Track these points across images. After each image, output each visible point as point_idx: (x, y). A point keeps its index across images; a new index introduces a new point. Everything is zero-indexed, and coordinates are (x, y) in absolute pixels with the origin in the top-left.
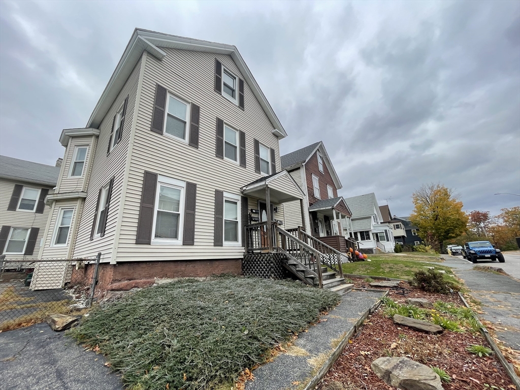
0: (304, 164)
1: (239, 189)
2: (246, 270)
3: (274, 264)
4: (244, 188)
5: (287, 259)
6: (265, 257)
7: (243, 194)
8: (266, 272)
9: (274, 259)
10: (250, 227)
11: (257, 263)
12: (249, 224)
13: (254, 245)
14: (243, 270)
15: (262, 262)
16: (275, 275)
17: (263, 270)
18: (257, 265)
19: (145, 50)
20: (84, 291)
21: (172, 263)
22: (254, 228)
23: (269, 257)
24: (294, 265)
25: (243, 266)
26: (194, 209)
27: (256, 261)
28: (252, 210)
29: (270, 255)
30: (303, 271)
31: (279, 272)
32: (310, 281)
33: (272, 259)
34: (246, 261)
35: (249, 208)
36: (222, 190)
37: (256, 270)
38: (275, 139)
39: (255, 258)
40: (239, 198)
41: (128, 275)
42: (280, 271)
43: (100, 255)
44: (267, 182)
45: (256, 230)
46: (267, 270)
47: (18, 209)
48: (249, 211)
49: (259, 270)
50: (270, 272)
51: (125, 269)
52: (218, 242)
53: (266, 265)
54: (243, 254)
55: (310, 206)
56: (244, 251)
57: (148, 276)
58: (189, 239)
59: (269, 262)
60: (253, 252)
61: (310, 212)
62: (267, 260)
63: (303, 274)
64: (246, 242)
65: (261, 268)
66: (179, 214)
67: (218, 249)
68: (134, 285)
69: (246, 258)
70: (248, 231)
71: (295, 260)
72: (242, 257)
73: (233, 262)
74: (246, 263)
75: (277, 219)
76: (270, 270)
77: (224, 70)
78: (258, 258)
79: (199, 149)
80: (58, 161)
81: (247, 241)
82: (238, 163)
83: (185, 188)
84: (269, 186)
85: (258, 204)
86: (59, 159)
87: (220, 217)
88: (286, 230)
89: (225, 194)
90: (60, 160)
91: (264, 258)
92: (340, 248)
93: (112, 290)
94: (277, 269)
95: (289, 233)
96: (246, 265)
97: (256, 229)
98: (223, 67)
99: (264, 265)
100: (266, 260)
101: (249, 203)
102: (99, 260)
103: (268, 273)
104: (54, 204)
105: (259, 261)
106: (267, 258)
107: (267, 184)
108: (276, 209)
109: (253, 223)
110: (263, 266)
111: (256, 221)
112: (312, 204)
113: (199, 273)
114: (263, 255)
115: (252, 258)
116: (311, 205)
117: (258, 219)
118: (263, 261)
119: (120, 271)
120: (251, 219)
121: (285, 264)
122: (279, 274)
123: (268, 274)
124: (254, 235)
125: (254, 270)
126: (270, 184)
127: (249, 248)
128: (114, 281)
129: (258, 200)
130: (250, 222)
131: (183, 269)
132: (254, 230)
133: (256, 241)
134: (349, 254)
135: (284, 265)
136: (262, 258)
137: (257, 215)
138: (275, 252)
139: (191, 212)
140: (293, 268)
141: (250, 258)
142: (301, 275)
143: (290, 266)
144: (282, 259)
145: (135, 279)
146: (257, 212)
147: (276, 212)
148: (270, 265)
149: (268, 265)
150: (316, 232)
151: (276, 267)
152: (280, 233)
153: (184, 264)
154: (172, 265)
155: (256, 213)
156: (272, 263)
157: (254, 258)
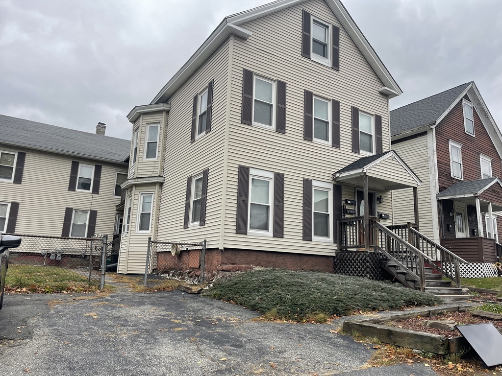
0: (433, 127)
1: (331, 176)
2: (339, 269)
3: (370, 264)
4: (337, 175)
5: (387, 260)
6: (361, 256)
7: (336, 182)
8: (361, 272)
9: (370, 258)
10: (343, 222)
11: (352, 262)
12: (343, 217)
13: (349, 243)
14: (335, 269)
15: (357, 262)
16: (371, 276)
17: (358, 270)
18: (351, 264)
19: (232, 34)
20: (186, 274)
21: (264, 254)
22: (348, 223)
23: (365, 256)
24: (395, 266)
25: (335, 265)
26: (282, 201)
27: (350, 260)
28: (346, 201)
29: (366, 253)
30: (404, 274)
31: (376, 273)
32: (411, 284)
33: (368, 259)
34: (338, 259)
35: (343, 199)
36: (311, 178)
37: (350, 270)
38: (382, 99)
39: (349, 256)
40: (331, 186)
41: (231, 260)
42: (378, 273)
43: (205, 241)
44: (365, 169)
45: (351, 225)
46: (362, 270)
47: (77, 190)
48: (343, 203)
49: (353, 270)
50: (365, 272)
51: (229, 254)
52: (307, 237)
53: (361, 265)
54: (334, 251)
55: (440, 191)
56: (336, 248)
57: (246, 263)
58: (279, 232)
59: (365, 261)
60: (346, 249)
61: (439, 201)
62: (363, 259)
63: (404, 277)
64: (338, 238)
65: (355, 268)
66: (269, 206)
67: (307, 244)
68: (238, 268)
69: (338, 256)
70: (341, 226)
71: (395, 261)
72: (334, 255)
73: (324, 259)
74: (338, 261)
75: (381, 212)
76: (365, 269)
77: (314, 20)
78: (353, 256)
79: (286, 134)
80: (98, 126)
81: (340, 237)
82: (330, 142)
83: (273, 179)
84: (367, 174)
85: (354, 193)
86: (99, 123)
87: (309, 209)
88: (387, 227)
89: (314, 183)
90: (101, 125)
91: (359, 257)
92: (482, 255)
93: (223, 270)
94: (374, 270)
95: (391, 231)
96: (338, 264)
97: (351, 223)
98: (312, 18)
99: (359, 264)
100: (361, 259)
101: (343, 192)
102: (205, 246)
103: (363, 273)
104: (134, 189)
105: (353, 260)
106: (363, 257)
107: (365, 171)
108: (380, 199)
109: (347, 216)
110: (357, 265)
111: (352, 214)
112: (445, 188)
113: (288, 266)
114: (358, 254)
115: (345, 256)
116: (442, 189)
117: (354, 212)
118: (357, 260)
119: (226, 256)
120: (346, 211)
121: (385, 265)
122: (376, 275)
123: (363, 275)
124: (348, 230)
125: (347, 269)
126: (369, 171)
127: (343, 245)
128: (223, 263)
129: (355, 188)
130: (344, 216)
131: (274, 260)
132: (348, 225)
133: (350, 238)
134: (498, 265)
135: (383, 266)
136: (357, 256)
137: (353, 206)
138: (373, 251)
139: (280, 204)
140: (393, 270)
141: (343, 257)
142: (402, 278)
143: (390, 268)
144: (381, 260)
145: (236, 264)
146: (353, 202)
147: (380, 202)
148: (365, 265)
149: (363, 264)
150: (448, 230)
151: (372, 267)
152: (380, 230)
153: (275, 255)
154: (265, 256)
155: (351, 204)
156: (368, 262)
157: (347, 257)
